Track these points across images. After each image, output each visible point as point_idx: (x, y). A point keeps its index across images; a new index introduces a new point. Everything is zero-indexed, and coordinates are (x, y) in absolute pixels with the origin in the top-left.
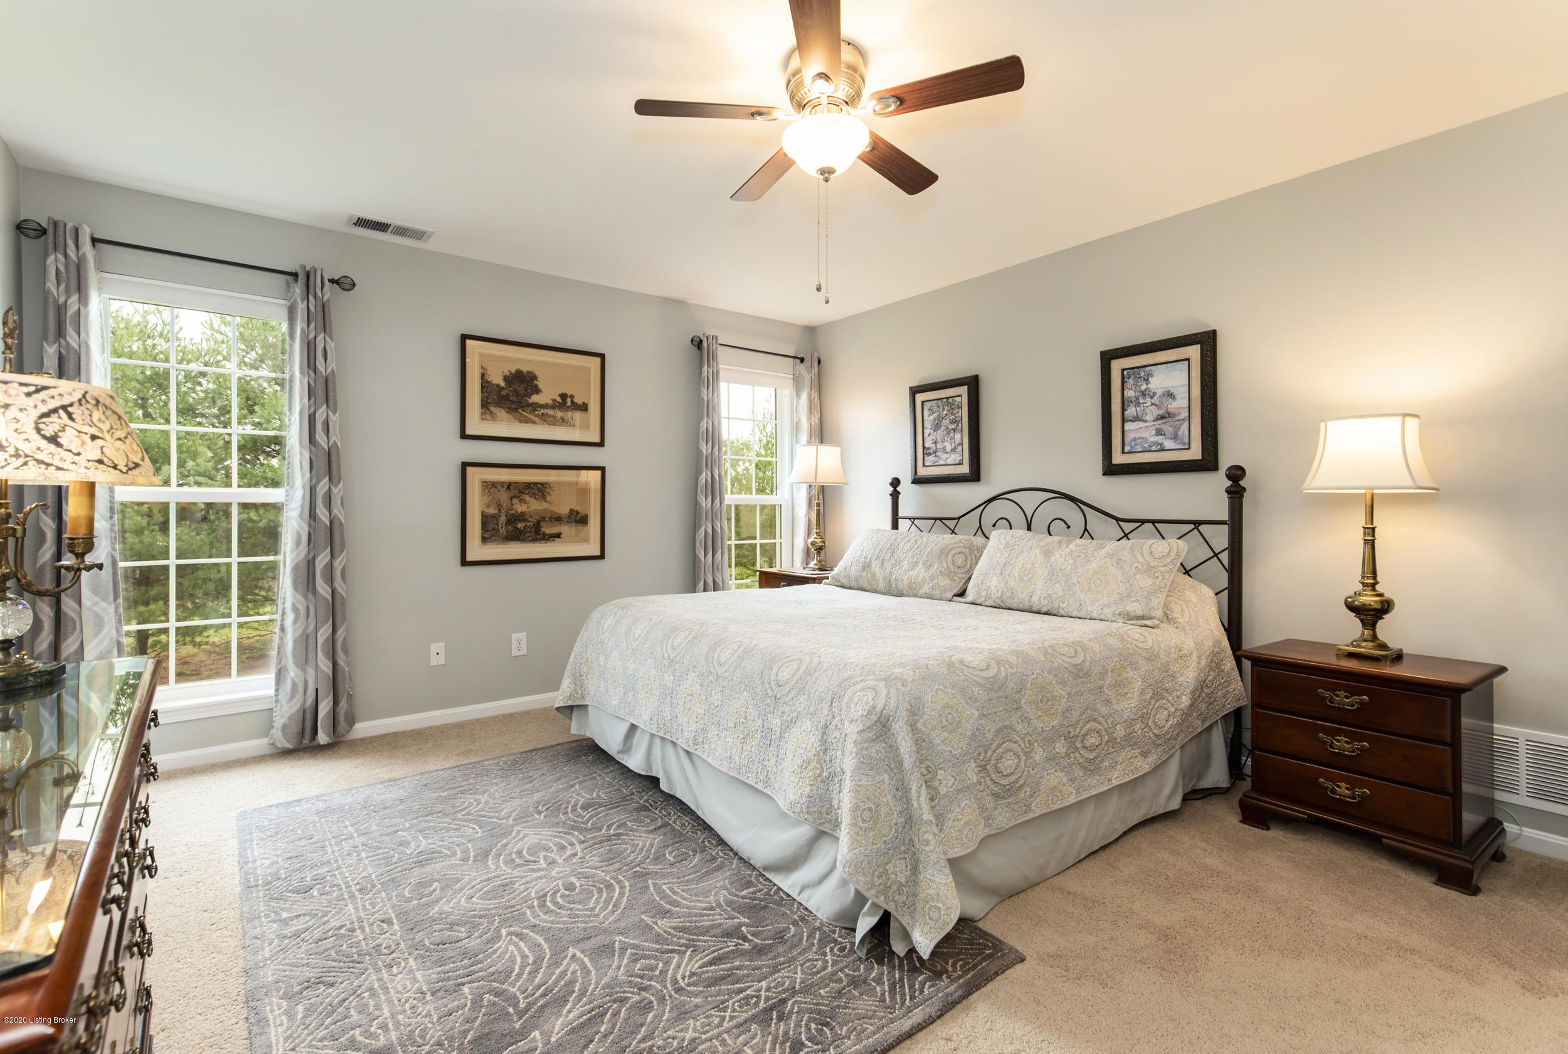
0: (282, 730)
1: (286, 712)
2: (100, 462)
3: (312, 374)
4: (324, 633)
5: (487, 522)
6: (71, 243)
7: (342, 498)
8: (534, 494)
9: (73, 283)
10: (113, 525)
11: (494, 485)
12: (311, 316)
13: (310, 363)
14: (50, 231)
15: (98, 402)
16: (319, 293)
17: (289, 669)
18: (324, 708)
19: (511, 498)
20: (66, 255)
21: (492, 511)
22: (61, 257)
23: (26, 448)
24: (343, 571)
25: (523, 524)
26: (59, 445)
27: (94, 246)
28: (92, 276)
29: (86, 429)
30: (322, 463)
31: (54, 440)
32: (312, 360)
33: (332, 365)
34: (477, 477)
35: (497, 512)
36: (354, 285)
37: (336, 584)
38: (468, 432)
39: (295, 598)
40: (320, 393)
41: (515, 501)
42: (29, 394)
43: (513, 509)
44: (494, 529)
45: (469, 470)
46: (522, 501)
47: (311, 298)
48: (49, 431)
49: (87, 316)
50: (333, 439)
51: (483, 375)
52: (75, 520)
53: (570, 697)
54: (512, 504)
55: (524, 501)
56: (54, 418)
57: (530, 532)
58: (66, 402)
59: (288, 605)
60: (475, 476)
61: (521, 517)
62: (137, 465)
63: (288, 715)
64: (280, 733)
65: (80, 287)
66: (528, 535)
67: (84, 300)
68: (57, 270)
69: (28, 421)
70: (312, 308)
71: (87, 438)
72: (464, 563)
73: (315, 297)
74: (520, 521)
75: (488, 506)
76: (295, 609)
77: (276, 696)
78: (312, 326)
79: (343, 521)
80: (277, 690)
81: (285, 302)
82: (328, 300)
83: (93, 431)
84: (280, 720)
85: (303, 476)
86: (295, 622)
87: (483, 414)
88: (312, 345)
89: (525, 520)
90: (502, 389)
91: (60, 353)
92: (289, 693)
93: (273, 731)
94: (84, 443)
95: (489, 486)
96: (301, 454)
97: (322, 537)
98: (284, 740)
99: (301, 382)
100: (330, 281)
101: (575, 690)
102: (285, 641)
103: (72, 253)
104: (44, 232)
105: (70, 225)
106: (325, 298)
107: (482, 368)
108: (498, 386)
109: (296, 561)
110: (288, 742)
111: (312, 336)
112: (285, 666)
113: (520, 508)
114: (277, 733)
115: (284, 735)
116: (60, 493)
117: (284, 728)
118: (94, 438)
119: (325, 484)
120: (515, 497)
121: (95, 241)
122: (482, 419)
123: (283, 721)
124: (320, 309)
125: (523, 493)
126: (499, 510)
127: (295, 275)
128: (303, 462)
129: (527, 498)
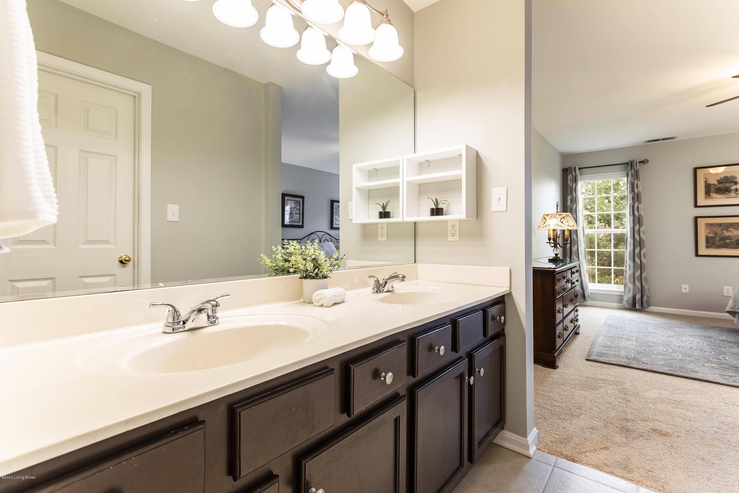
0: (626, 302)
1: (628, 296)
2: (568, 225)
3: (633, 193)
4: (638, 273)
5: (708, 239)
6: (573, 172)
7: (643, 231)
8: (736, 228)
9: (574, 181)
10: (584, 239)
11: (712, 225)
12: (633, 176)
13: (633, 190)
14: (569, 170)
15: (568, 216)
16: (635, 168)
17: (628, 283)
18: (638, 297)
19: (722, 230)
20: (572, 175)
21: (711, 235)
22: (571, 175)
23: (559, 224)
24: (644, 255)
25: (730, 241)
26: (563, 223)
27: (579, 170)
28: (579, 177)
29: (566, 220)
30: (637, 220)
31: (562, 222)
32: (633, 189)
33: (640, 189)
34: (703, 222)
35: (714, 235)
36: (648, 161)
37: (642, 259)
38: (698, 204)
39: (629, 262)
40: (636, 199)
41: (724, 231)
42: (559, 216)
43: (723, 235)
44: (712, 243)
45: (699, 219)
46: (728, 231)
47: (633, 170)
48: (561, 222)
49: (577, 188)
50: (640, 213)
51: (706, 182)
52: (566, 235)
53: (732, 308)
54: (723, 232)
55: (730, 231)
56: (562, 219)
57: (733, 244)
58: (564, 216)
59: (628, 264)
60: (702, 223)
61: (729, 238)
62: (574, 226)
63: (628, 297)
64: (626, 303)
65: (575, 180)
66: (732, 245)
67: (576, 184)
68: (570, 179)
69: (559, 220)
70: (633, 173)
71: (566, 222)
72: (697, 255)
73: (634, 169)
74: (727, 239)
75: (709, 233)
76: (630, 266)
77: (624, 291)
78: (633, 178)
79: (644, 239)
80: (624, 290)
81: (626, 172)
82: (638, 169)
83: (567, 221)
84: (625, 299)
85: (630, 225)
86: (629, 269)
87: (706, 197)
88: (633, 184)
89: (731, 239)
90: (717, 185)
91: (571, 198)
92: (628, 291)
93: (623, 302)
94: (566, 223)
95: (709, 225)
96: (630, 218)
97: (637, 244)
98: (627, 305)
99: (630, 196)
100: (639, 162)
101: (735, 306)
102: (627, 275)
103: (574, 174)
104: (567, 170)
105: (573, 167)
106: (637, 168)
107: (705, 179)
108: (714, 184)
109: (630, 251)
110: (628, 306)
111: (633, 181)
112: (627, 283)
113: (727, 234)
114: (624, 302)
115: (627, 303)
116: (564, 231)
117: (627, 301)
118: (567, 222)
119: (637, 227)
120: (724, 229)
121: (579, 169)
122: (706, 199)
123: (627, 299)
124: (635, 173)
125: (729, 227)
126: (715, 235)
127: (628, 163)
128: (631, 221)
129: (731, 230)
